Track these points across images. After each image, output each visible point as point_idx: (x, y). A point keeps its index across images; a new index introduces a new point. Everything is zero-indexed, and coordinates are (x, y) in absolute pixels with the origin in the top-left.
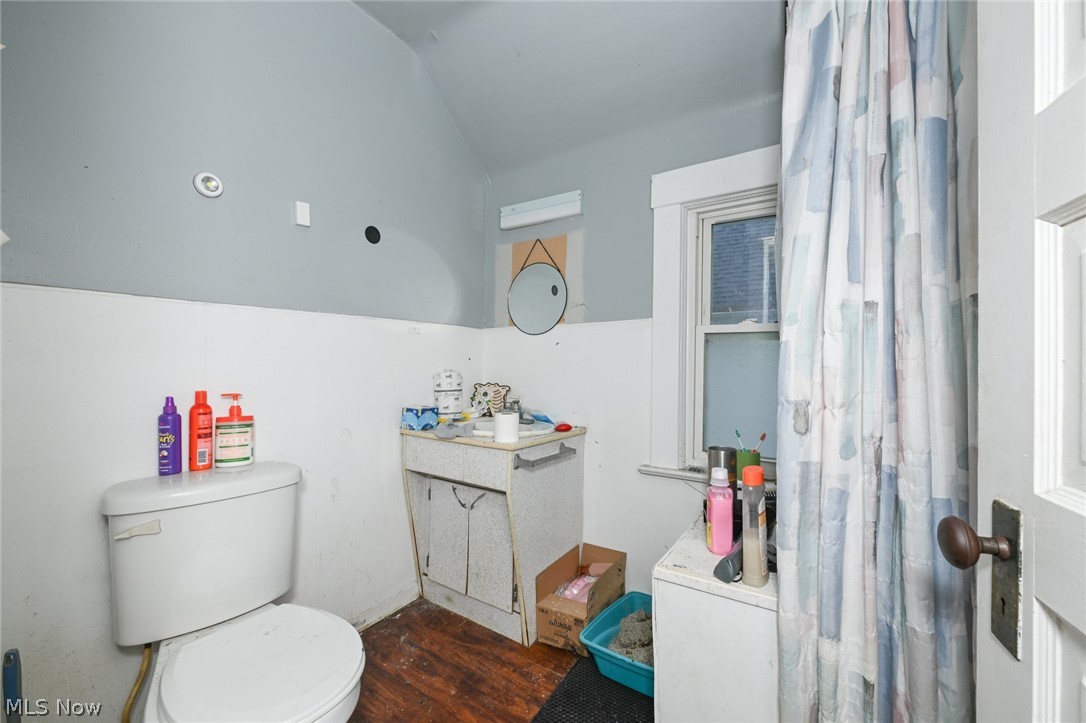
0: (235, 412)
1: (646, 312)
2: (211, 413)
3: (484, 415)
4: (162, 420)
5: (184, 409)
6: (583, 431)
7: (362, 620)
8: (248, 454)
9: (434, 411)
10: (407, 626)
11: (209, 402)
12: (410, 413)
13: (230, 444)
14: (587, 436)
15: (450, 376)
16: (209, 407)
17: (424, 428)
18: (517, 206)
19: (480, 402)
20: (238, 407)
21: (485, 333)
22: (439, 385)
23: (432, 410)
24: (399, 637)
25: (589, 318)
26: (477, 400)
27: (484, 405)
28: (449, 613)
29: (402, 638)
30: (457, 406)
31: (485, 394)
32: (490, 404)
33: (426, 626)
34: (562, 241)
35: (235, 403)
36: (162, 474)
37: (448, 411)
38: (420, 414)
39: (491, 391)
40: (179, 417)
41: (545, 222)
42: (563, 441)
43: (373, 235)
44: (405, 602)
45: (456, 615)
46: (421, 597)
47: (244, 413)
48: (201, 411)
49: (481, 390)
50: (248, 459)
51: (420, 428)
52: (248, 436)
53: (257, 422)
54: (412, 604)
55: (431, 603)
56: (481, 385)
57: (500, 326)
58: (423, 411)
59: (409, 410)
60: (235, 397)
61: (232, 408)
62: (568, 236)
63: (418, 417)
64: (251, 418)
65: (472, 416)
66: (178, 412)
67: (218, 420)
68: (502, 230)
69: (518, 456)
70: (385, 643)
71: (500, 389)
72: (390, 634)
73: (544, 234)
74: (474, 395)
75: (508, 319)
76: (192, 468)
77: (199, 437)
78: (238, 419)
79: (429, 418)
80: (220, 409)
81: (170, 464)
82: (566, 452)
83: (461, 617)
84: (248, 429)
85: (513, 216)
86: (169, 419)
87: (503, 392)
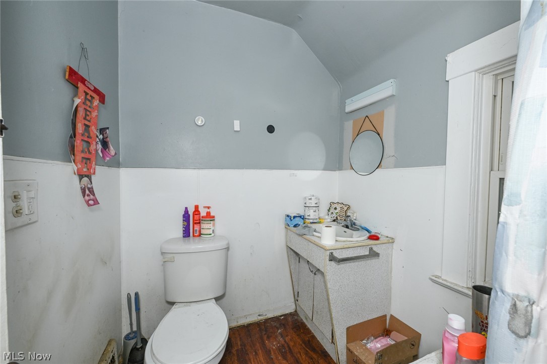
0: (208, 214)
1: (441, 161)
2: (200, 214)
3: (334, 221)
4: (184, 216)
5: (191, 213)
6: (392, 241)
7: (264, 314)
8: (211, 233)
9: (302, 217)
10: (284, 325)
11: (200, 210)
12: (288, 218)
13: (205, 228)
14: (395, 245)
15: (311, 199)
16: (199, 212)
17: (295, 226)
18: (354, 98)
19: (332, 213)
20: (210, 212)
21: (337, 174)
22: (305, 203)
23: (300, 217)
24: (278, 329)
25: (398, 165)
26: (331, 212)
27: (334, 215)
28: (306, 326)
29: (279, 331)
30: (315, 215)
31: (336, 209)
32: (338, 214)
33: (292, 329)
34: (381, 115)
35: (208, 210)
36: (184, 237)
37: (310, 218)
38: (292, 219)
39: (338, 207)
40: (189, 215)
41: (371, 105)
42: (373, 246)
43: (271, 129)
44: (287, 311)
45: (308, 329)
46: (296, 311)
47: (212, 214)
48: (196, 213)
49: (334, 206)
50: (211, 234)
51: (293, 226)
52: (211, 225)
53: (216, 218)
54: (291, 314)
55: (299, 317)
56: (334, 203)
57: (345, 170)
58: (294, 217)
59: (288, 216)
60: (209, 208)
61: (207, 212)
62: (385, 111)
63: (291, 220)
64: (214, 217)
65: (326, 221)
66: (189, 213)
67: (202, 217)
68: (347, 113)
69: (332, 253)
70: (271, 330)
71: (344, 206)
72: (275, 326)
73: (370, 112)
74: (330, 209)
75: (350, 166)
76: (194, 236)
77: (195, 224)
78: (210, 217)
79: (298, 221)
80: (203, 213)
81: (186, 233)
82: (373, 254)
83: (311, 331)
84: (212, 222)
85: (352, 105)
86: (186, 216)
87: (345, 208)
